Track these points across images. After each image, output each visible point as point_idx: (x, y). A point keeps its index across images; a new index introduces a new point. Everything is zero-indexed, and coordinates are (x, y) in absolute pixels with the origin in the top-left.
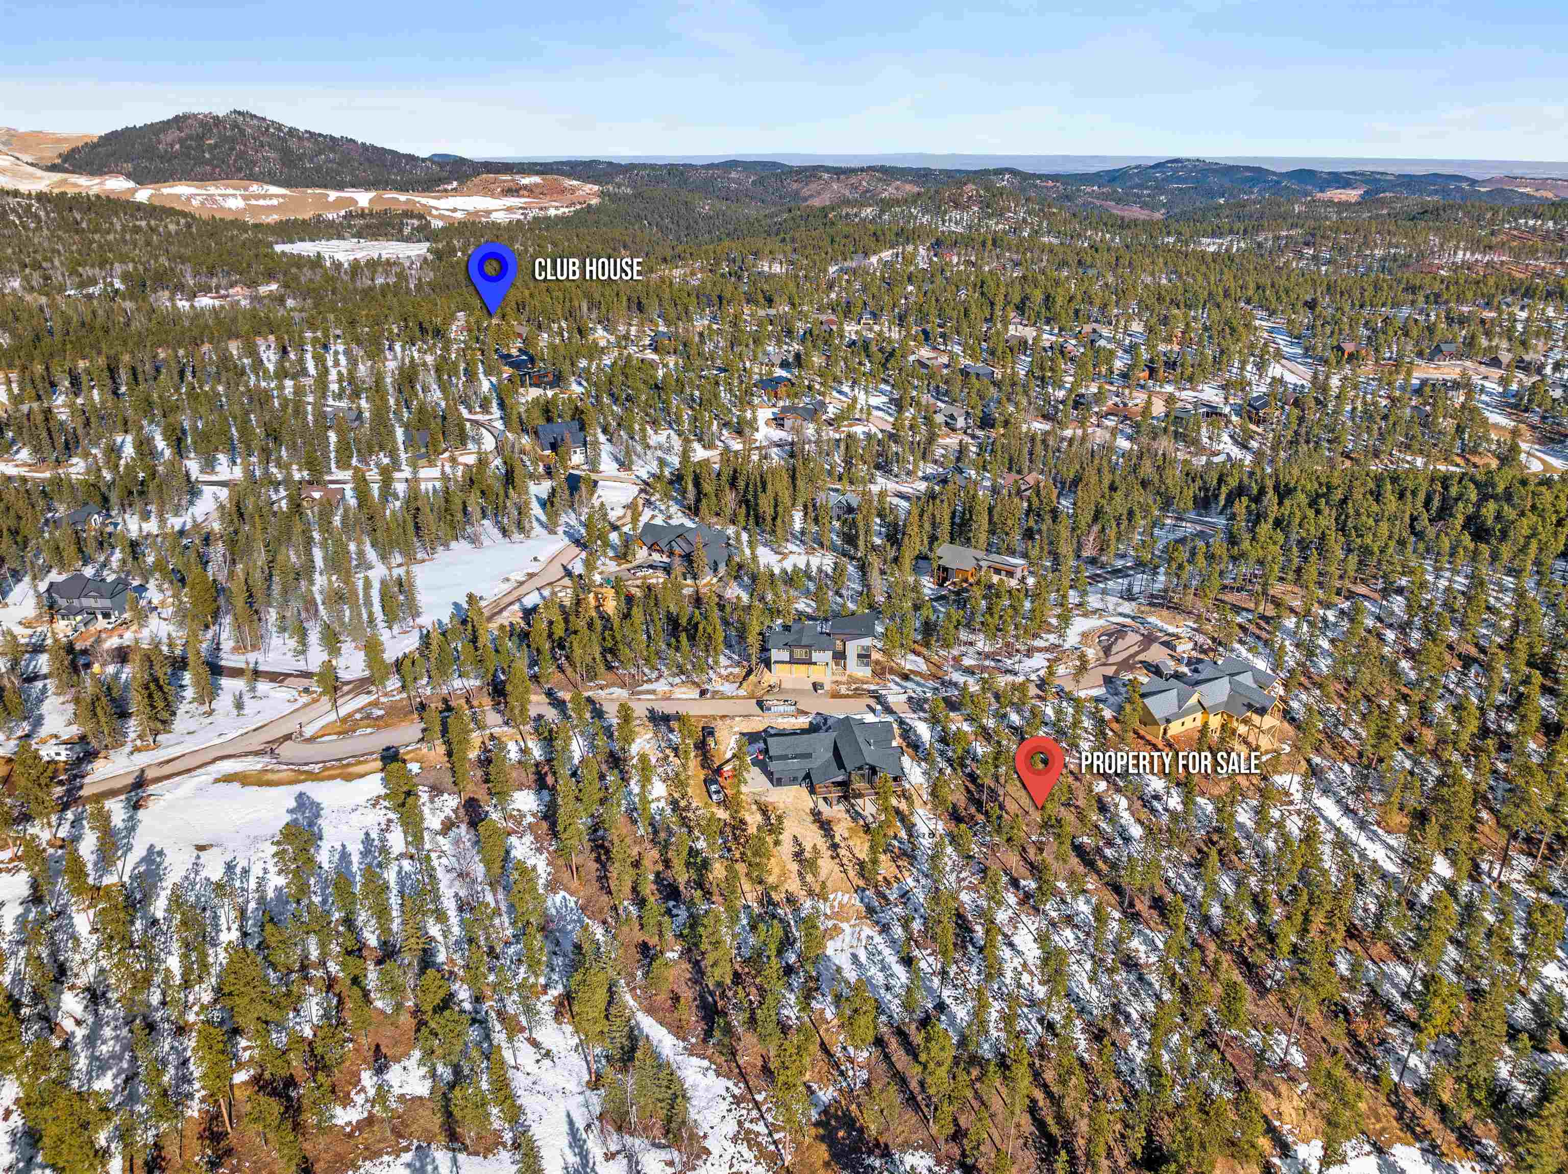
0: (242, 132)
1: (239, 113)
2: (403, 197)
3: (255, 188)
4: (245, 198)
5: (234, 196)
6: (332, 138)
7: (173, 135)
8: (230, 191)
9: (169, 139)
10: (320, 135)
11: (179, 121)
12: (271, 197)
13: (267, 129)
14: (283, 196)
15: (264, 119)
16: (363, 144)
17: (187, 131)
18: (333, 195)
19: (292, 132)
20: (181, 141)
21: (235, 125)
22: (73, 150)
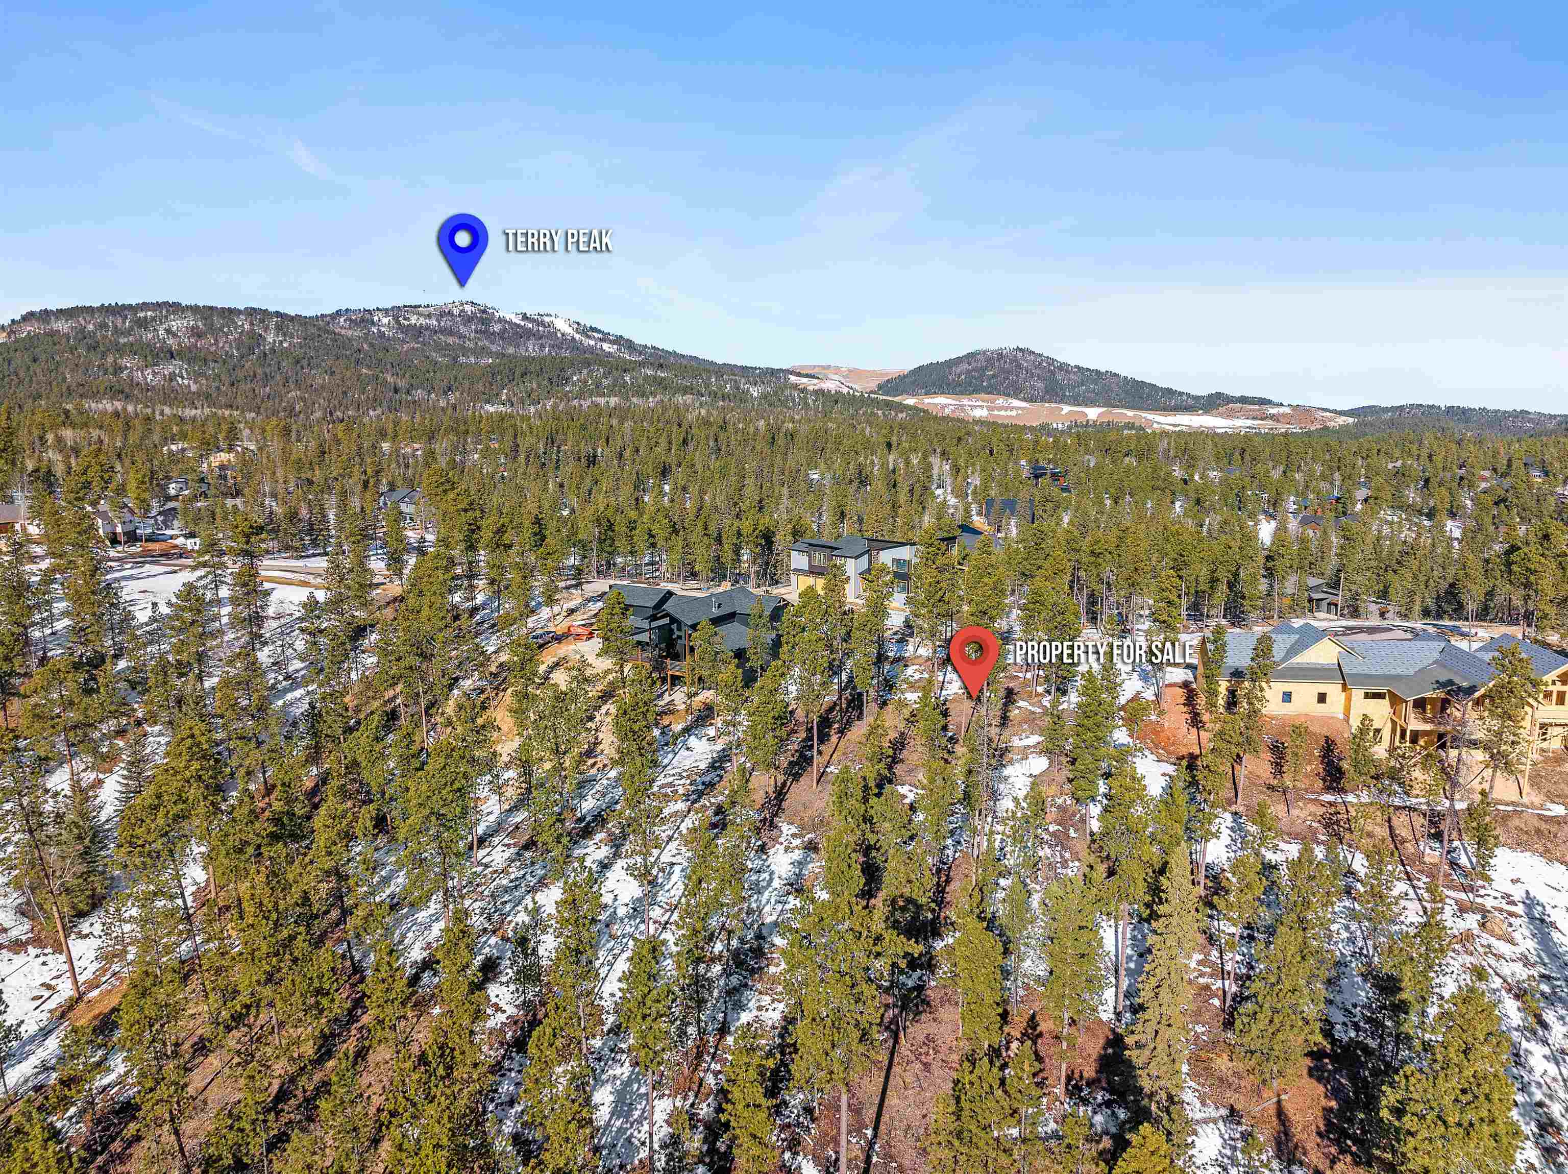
0: (1019, 366)
1: (1021, 350)
2: (1130, 413)
3: (1001, 401)
4: (990, 409)
5: (982, 407)
6: (1097, 372)
7: (964, 367)
8: (980, 403)
9: (958, 371)
10: (1088, 369)
11: (970, 357)
12: (1012, 409)
13: (1040, 364)
14: (1025, 408)
15: (1040, 355)
16: (1126, 378)
17: (974, 365)
18: (1066, 409)
19: (1064, 367)
20: (968, 372)
21: (1015, 360)
22: (888, 381)
